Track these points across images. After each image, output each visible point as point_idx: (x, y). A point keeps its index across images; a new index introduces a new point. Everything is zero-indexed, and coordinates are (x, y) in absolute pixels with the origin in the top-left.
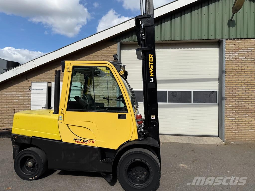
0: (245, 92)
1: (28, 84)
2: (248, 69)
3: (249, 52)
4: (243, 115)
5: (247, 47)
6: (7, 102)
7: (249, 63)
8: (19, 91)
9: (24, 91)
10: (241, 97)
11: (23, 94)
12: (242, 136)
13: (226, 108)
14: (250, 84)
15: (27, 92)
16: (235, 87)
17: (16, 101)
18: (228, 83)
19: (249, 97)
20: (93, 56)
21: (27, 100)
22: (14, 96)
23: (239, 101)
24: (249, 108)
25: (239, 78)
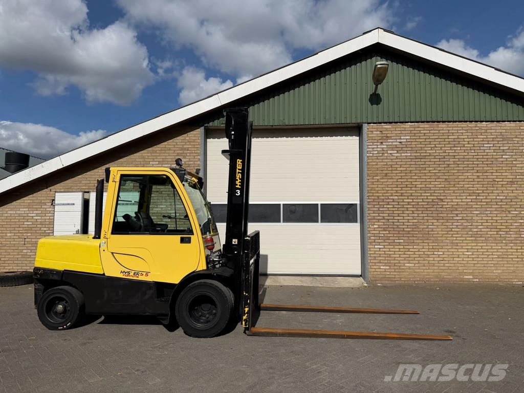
0: (398, 205)
1: (49, 195)
2: (401, 169)
3: (403, 143)
4: (396, 241)
5: (400, 135)
6: (12, 226)
7: (403, 160)
8: (35, 207)
9: (43, 207)
10: (392, 212)
11: (40, 212)
12: (395, 273)
13: (369, 229)
14: (405, 191)
15: (47, 209)
16: (382, 198)
17: (28, 225)
18: (372, 192)
19: (404, 212)
20: (160, 149)
21: (48, 223)
22: (24, 215)
23: (388, 220)
24: (405, 230)
25: (388, 183)
